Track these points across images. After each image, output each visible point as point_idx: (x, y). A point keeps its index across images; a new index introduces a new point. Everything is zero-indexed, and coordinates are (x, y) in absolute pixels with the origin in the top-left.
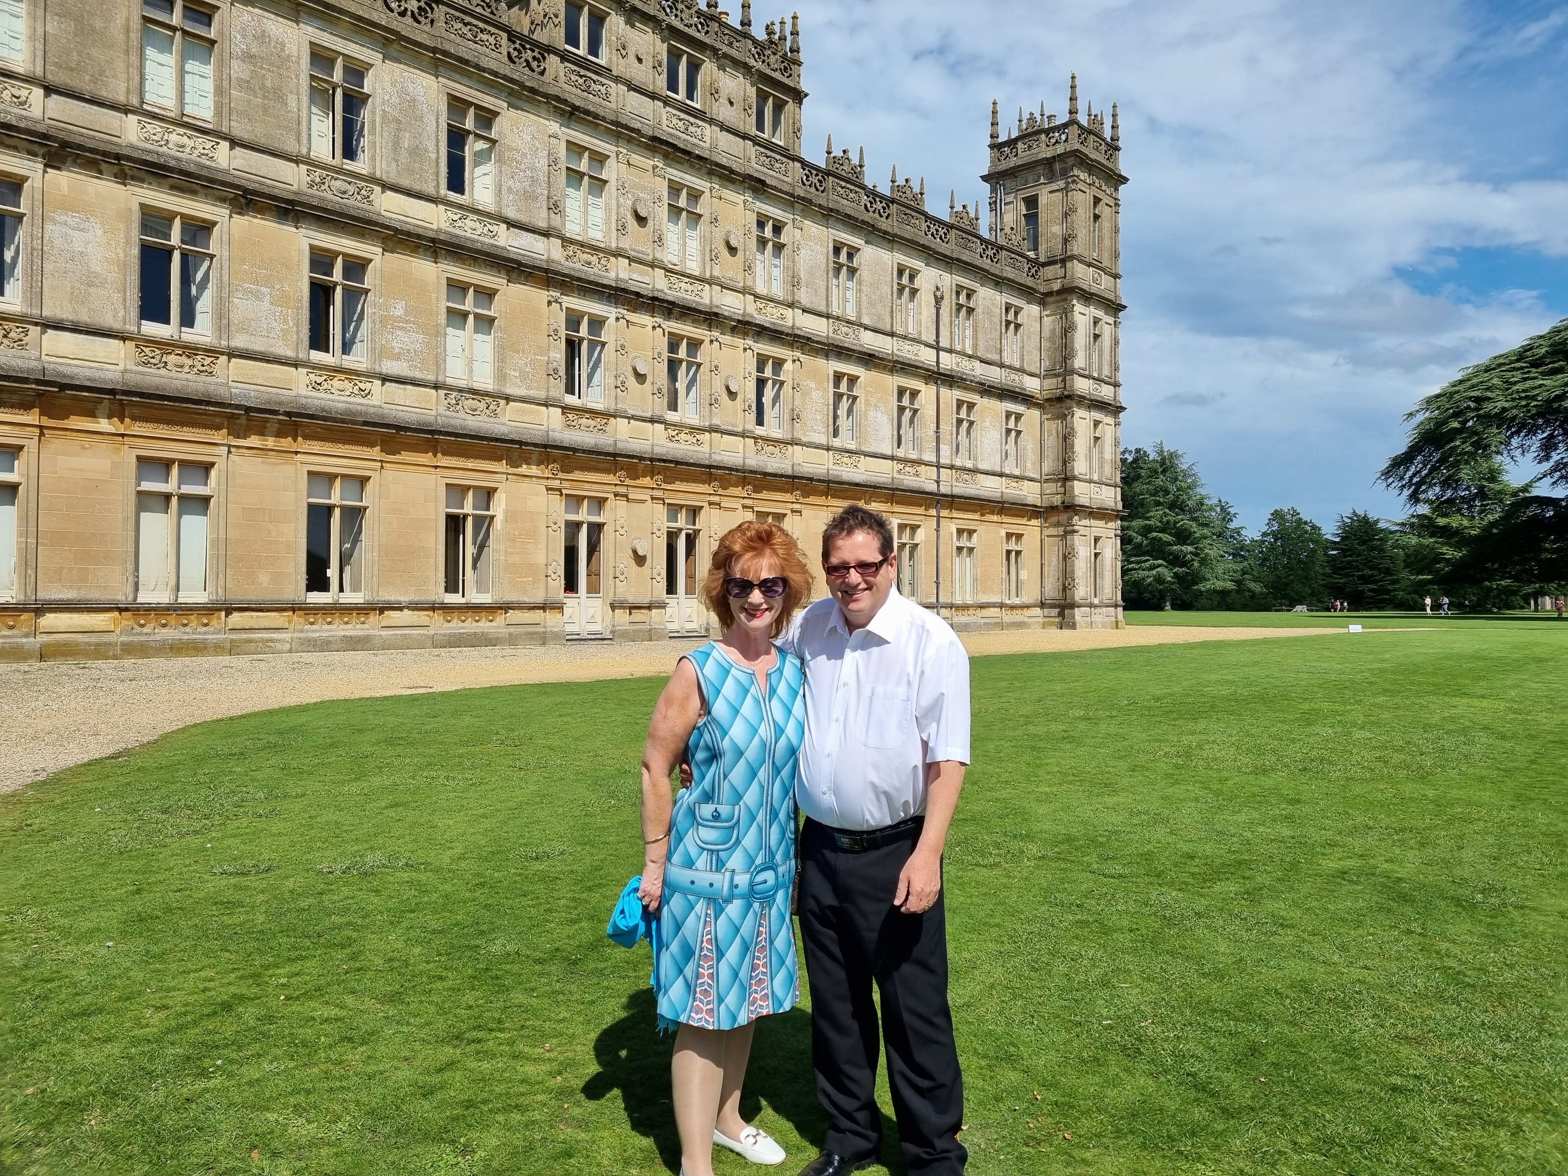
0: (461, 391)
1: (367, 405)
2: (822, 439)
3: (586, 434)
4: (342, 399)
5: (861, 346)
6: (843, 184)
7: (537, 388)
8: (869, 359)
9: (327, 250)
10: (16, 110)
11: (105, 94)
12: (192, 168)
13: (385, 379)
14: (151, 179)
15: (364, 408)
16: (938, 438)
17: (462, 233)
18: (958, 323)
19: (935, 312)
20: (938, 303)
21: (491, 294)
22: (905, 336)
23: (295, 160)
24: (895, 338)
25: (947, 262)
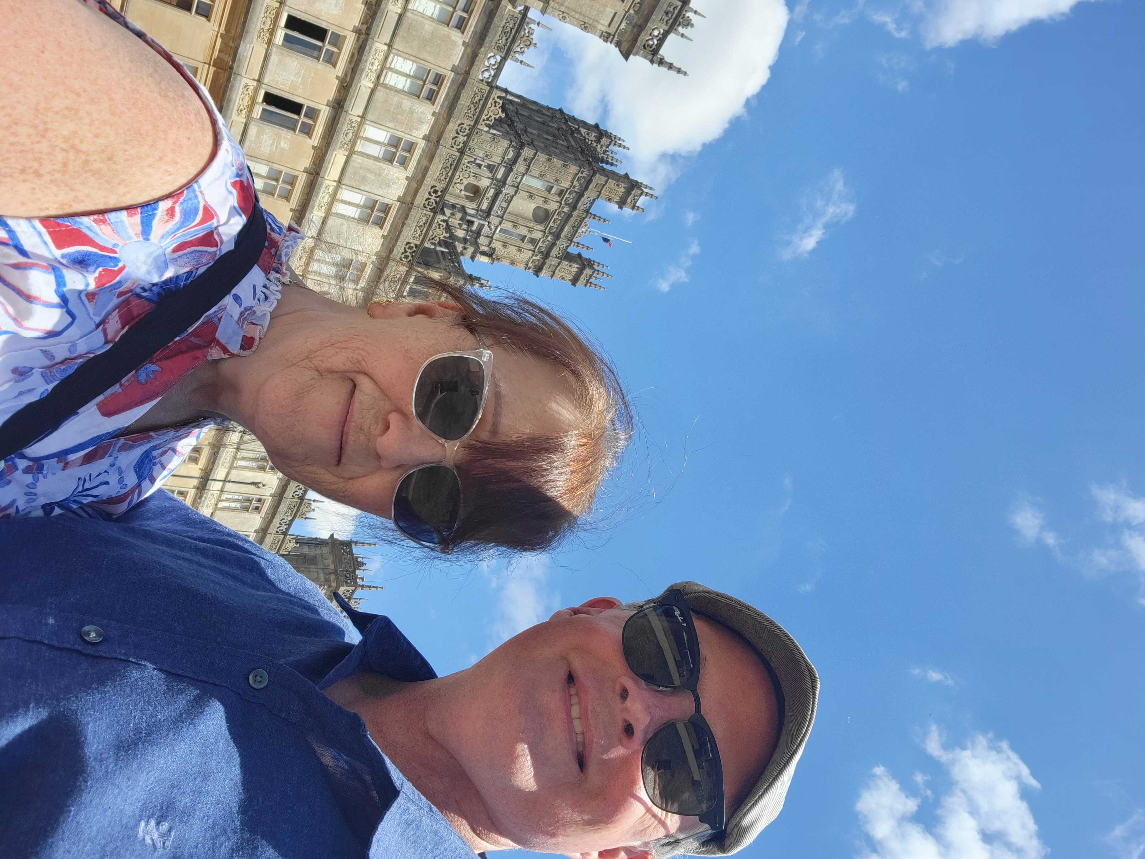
1: (232, 111)
4: (238, 99)
9: (318, 118)
11: (398, 39)
12: (361, 66)
13: (246, 126)
14: (358, 46)
17: (321, 191)
18: (240, 498)
19: (250, 481)
20: (255, 484)
21: (287, 197)
22: (235, 458)
23: (363, 117)
24: (235, 450)
25: (280, 494)
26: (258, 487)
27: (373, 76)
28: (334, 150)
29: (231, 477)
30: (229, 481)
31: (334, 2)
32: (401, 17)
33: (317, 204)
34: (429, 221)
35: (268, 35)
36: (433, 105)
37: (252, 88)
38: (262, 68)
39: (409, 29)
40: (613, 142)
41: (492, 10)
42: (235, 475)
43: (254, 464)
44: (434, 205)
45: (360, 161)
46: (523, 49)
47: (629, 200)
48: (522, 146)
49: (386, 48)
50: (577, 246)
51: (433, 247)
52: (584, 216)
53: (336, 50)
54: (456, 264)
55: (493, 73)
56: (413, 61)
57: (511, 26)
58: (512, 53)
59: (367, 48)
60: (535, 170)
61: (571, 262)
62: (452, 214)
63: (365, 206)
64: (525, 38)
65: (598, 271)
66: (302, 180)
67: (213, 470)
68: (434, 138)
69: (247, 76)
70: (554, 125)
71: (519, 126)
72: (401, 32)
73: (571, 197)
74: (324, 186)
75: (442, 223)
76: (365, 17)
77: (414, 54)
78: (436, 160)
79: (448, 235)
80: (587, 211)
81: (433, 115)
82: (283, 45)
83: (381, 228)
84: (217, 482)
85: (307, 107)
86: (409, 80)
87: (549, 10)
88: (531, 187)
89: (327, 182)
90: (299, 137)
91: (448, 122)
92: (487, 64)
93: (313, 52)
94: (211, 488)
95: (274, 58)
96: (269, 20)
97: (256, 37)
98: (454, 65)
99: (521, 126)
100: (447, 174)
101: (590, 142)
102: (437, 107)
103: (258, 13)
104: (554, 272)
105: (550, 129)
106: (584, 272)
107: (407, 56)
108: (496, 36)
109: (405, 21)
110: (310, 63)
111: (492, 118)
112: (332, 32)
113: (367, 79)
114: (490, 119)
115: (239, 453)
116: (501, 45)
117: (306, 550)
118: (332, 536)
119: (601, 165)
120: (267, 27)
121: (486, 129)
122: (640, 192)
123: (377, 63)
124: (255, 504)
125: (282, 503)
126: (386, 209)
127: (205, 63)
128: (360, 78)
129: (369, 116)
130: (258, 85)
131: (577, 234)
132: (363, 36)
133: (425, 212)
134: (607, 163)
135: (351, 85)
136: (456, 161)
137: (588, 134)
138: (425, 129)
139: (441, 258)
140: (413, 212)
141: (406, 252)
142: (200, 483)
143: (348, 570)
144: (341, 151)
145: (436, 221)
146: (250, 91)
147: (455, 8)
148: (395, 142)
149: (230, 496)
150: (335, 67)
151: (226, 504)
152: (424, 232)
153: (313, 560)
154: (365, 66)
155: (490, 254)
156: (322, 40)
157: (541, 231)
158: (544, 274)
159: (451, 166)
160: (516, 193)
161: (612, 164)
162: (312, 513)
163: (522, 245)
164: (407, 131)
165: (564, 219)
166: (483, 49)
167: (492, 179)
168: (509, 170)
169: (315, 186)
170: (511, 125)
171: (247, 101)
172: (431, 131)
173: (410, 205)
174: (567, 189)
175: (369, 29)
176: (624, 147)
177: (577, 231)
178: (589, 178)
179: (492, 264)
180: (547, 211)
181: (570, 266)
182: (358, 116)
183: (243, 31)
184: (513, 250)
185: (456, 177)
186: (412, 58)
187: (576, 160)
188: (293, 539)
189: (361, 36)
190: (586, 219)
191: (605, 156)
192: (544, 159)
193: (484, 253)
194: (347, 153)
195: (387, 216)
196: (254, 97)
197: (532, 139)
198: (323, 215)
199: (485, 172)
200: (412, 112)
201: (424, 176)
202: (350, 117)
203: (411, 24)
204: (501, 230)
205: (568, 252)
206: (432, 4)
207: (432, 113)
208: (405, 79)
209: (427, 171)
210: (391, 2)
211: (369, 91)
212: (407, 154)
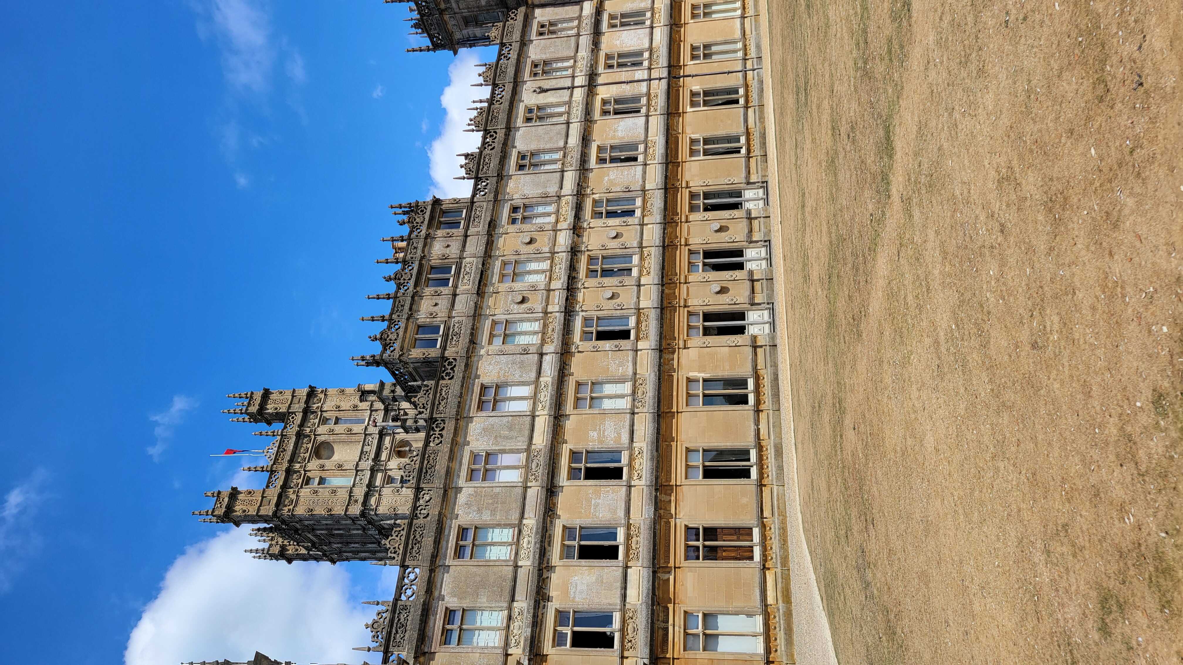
0: (634, 400)
1: (647, 450)
2: (640, 169)
3: (650, 326)
4: (645, 463)
5: (578, 145)
6: (481, 167)
7: (628, 356)
8: (586, 140)
9: (568, 472)
10: (525, 614)
11: (510, 575)
12: (539, 536)
13: (632, 440)
14: (547, 554)
15: (649, 452)
16: (631, 82)
17: (548, 401)
18: (554, 74)
19: (549, 92)
20: (543, 91)
21: (579, 384)
22: (569, 113)
23: (526, 488)
24: (571, 121)
25: (517, 85)
26: (540, 88)
27: (525, 531)
28: (546, 446)
29: (567, 93)
30: (569, 88)
31: (579, 588)
32: (513, 600)
33: (550, 388)
34: (436, 408)
35: (632, 533)
36: (459, 525)
37: (635, 478)
38: (630, 500)
39: (502, 590)
40: (265, 552)
41: (422, 644)
42: (565, 95)
43: (549, 111)
44: (434, 426)
45: (518, 444)
46: (380, 616)
47: (226, 499)
48: (363, 514)
49: (520, 563)
50: (274, 432)
51: (425, 383)
52: (275, 466)
53: (567, 543)
54: (397, 372)
55: (406, 581)
56: (489, 561)
57: (398, 635)
58: (390, 608)
59: (537, 556)
60: (343, 495)
61: (277, 413)
62: (416, 422)
63: (503, 401)
64: (380, 629)
65: (242, 413)
66: (569, 407)
67: (585, 97)
68: (451, 493)
69: (641, 487)
70: (336, 545)
71: (373, 532)
72: (508, 585)
73: (295, 481)
74: (547, 408)
76: (546, 585)
77: (491, 568)
78: (443, 472)
79: (414, 400)
80: (272, 472)
81: (458, 515)
82: (616, 528)
83: (482, 385)
84: (580, 85)
85: (580, 479)
86: (490, 540)
88: (343, 476)
89: (546, 412)
90: (582, 447)
91: (440, 513)
92: (414, 587)
93: (586, 532)
94: (584, 77)
95: (621, 513)
96: (634, 547)
97: (642, 527)
98: (448, 572)
99: (370, 532)
100: (428, 462)
101: (291, 543)
102: (455, 524)
103: (645, 549)
104: (293, 396)
105: (338, 540)
106: (257, 407)
107: (497, 563)
108: (412, 619)
109: (507, 596)
110: (586, 521)
111: (394, 535)
112: (574, 558)
113: (531, 526)
114: (397, 533)
115: (566, 119)
116: (404, 612)
117: (478, 32)
118: (455, 53)
119: (271, 525)
120: (634, 540)
121: (398, 522)
122: (216, 513)
123: (525, 545)
124: (539, 70)
125: (513, 76)
126: (482, 406)
127: (681, 486)
128: (537, 525)
129: (520, 491)
130: (630, 482)
131: (277, 444)
132: (544, 566)
133: (442, 415)
134: (265, 529)
135: (544, 515)
136: (423, 477)
137: (297, 550)
138: (462, 498)
139: (414, 374)
140: (454, 412)
141: (452, 369)
142: (595, 81)
143: (428, 16)
144: (539, 446)
145: (428, 410)
146: (636, 474)
147: (461, 630)
148: (488, 474)
149: (564, 73)
150: (564, 526)
151: (566, 64)
152: (438, 395)
153: (467, 22)
154: (535, 538)
155: (364, 394)
156: (581, 547)
157: (320, 435)
158: (304, 391)
159: (427, 471)
160: (357, 465)
161: (259, 530)
162: (481, 72)
163: (337, 414)
164: (479, 489)
165: (296, 455)
166: (422, 600)
167: (386, 470)
168: (370, 485)
169: (556, 404)
171: (637, 464)
172: (456, 498)
173: (459, 417)
174: (301, 487)
175: (540, 575)
176: (251, 551)
177: (279, 448)
178: (280, 507)
179: (359, 384)
180: (319, 457)
181: (276, 409)
182: (530, 487)
183: (654, 528)
184: (346, 405)
185: (418, 462)
186: (491, 564)
187: (300, 521)
188: (493, 41)
189: (546, 565)
190: (271, 463)
191: (270, 535)
192: (336, 509)
193: (372, 392)
194: (533, 447)
195: (480, 399)
196: (631, 470)
197: (355, 524)
198: (541, 379)
199: (396, 474)
200: (479, 511)
201: (451, 450)
202: (538, 484)
203: (501, 597)
204: (364, 423)
205: (283, 422)
206: (485, 624)
207: (459, 517)
208: (494, 541)
209: (449, 458)
210: (526, 610)
211: (526, 516)
212: (473, 467)
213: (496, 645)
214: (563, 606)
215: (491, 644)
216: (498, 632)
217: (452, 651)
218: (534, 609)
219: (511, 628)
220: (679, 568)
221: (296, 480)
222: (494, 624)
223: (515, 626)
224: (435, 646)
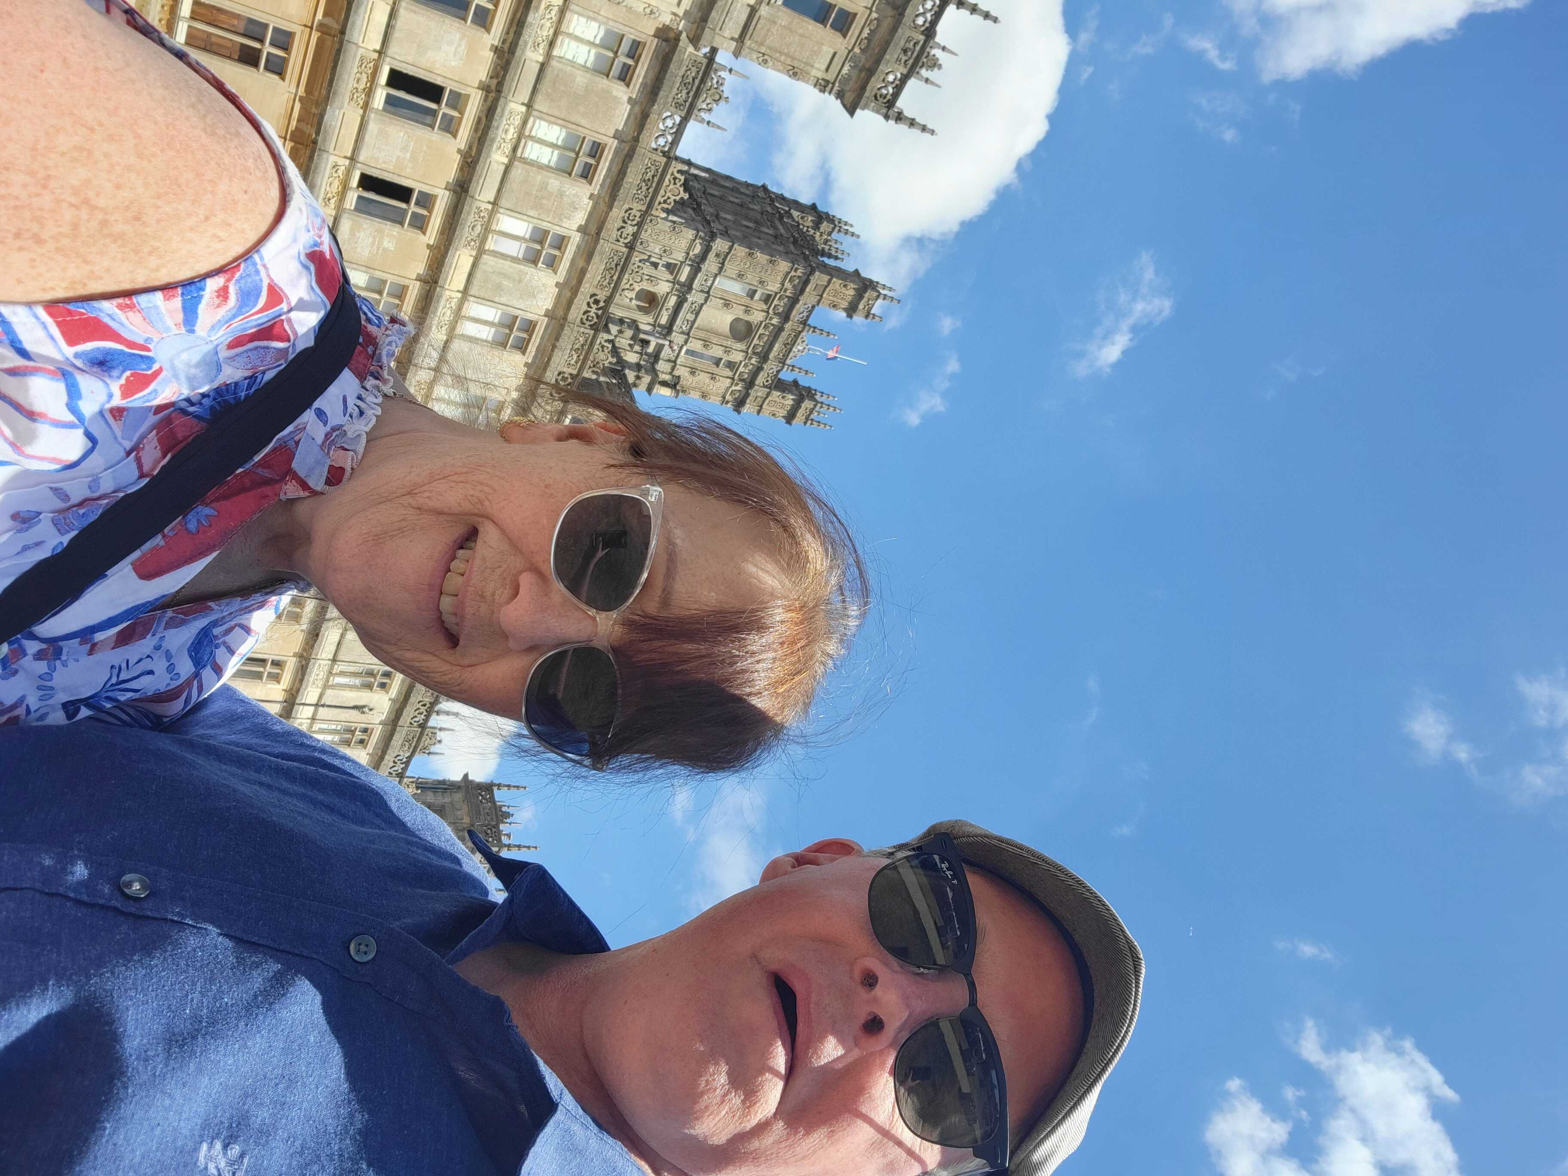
9: (433, 206)
10: (530, 42)
14: (485, 108)
17: (441, 306)
18: (339, 728)
19: (351, 705)
20: (358, 708)
22: (330, 673)
23: (495, 203)
24: (330, 662)
25: (393, 721)
26: (363, 713)
27: (508, 148)
28: (456, 249)
29: (326, 700)
30: (323, 706)
31: (453, 50)
32: (543, 66)
33: (435, 322)
34: (589, 342)
35: (363, 96)
36: (590, 184)
37: (343, 168)
38: (356, 141)
39: (554, 83)
40: (837, 228)
41: (667, 54)
42: (330, 697)
43: (357, 681)
44: (595, 320)
45: (493, 263)
46: (710, 106)
47: (861, 306)
48: (713, 236)
49: (523, 109)
50: (792, 370)
51: (594, 377)
52: (800, 329)
53: (455, 114)
55: (670, 139)
56: (562, 126)
57: (693, 74)
58: (696, 111)
59: (499, 110)
60: (731, 268)
61: (784, 392)
62: (620, 332)
63: (501, 324)
64: (713, 91)
65: (822, 403)
66: (414, 290)
67: (301, 690)
68: (593, 229)
69: (336, 152)
70: (756, 207)
71: (708, 210)
72: (545, 86)
73: (782, 304)
74: (444, 298)
75: (606, 344)
76: (495, 68)
77: (562, 116)
78: (596, 259)
79: (615, 360)
80: (804, 323)
81: (590, 198)
82: (384, 109)
83: (524, 353)
84: (306, 707)
85: (419, 192)
86: (556, 152)
87: (745, 51)
88: (726, 291)
89: (448, 293)
90: (408, 233)
91: (610, 207)
92: (661, 126)
93: (425, 117)
94: (299, 716)
95: (373, 127)
96: (364, 76)
97: (347, 99)
98: (617, 130)
99: (711, 210)
100: (612, 277)
101: (805, 229)
102: (595, 188)
103: (349, 67)
104: (761, 406)
105: (751, 213)
106: (803, 405)
107: (553, 119)
108: (672, 90)
109: (549, 74)
110: (421, 132)
111: (671, 200)
112: (451, 90)
113: (499, 152)
114: (668, 201)
115: (336, 666)
116: (681, 101)
117: (430, 798)
118: (466, 776)
119: (821, 259)
120: (362, 86)
121: (664, 215)
122: (876, 294)
123: (512, 130)
124: (358, 735)
125: (396, 734)
126: (529, 327)
128: (490, 151)
129: (504, 202)
130: (350, 164)
131: (792, 354)
132: (493, 94)
133: (582, 330)
134: (830, 256)
135: (478, 160)
136: (623, 260)
137: (802, 218)
138: (580, 218)
140: (566, 331)
141: (558, 384)
142: (284, 708)
143: (488, 825)
144: (466, 251)
145: (598, 342)
146: (340, 173)
147: (616, 52)
148: (540, 236)
149: (325, 726)
150: (455, 136)
152: (582, 356)
154: (496, 134)
155: (674, 385)
156: (438, 101)
157: (742, 351)
158: (747, 409)
159: (616, 265)
160: (706, 300)
161: (836, 258)
162: (438, 746)
163: (716, 370)
164: (556, 221)
165: (773, 334)
166: (655, 107)
167: (673, 283)
168: (696, 270)
169: (431, 299)
170: (697, 208)
171: (336, 186)
172: (588, 221)
173: (562, 321)
174: (776, 293)
175: (500, 84)
176: (853, 234)
177: (791, 350)
178: (805, 278)
179: (676, 397)
180: (749, 324)
181: (783, 397)
182: (489, 202)
183: (329, 93)
184: (703, 378)
185: (624, 281)
186: (560, 122)
187: (787, 253)
188: (413, 782)
189: (490, 95)
190: (803, 334)
191: (827, 247)
192: (743, 254)
193: (664, 384)
194: (474, 253)
195: (531, 336)
196: (346, 181)
197: (726, 227)
198: (444, 338)
199: (662, 273)
200: (561, 195)
201: (580, 282)
202: (478, 204)
203: (557, 75)
204: (688, 352)
205: (779, 379)
206: (585, 48)
207: (588, 195)
208: (550, 150)
209: (584, 275)
210: (529, 46)
211: (503, 168)
212: (556, 253)
213: (576, 16)
214: (479, 34)
215: (583, 20)
216: (571, 31)
217: (632, 31)
218: (516, 44)
219: (551, 32)
220: (305, 26)
221: (780, 304)
222: (574, 44)
223: (547, 32)
224: (652, 44)
